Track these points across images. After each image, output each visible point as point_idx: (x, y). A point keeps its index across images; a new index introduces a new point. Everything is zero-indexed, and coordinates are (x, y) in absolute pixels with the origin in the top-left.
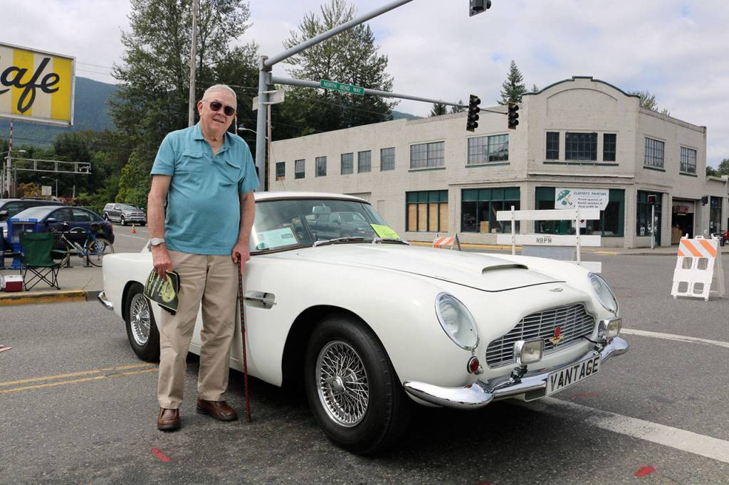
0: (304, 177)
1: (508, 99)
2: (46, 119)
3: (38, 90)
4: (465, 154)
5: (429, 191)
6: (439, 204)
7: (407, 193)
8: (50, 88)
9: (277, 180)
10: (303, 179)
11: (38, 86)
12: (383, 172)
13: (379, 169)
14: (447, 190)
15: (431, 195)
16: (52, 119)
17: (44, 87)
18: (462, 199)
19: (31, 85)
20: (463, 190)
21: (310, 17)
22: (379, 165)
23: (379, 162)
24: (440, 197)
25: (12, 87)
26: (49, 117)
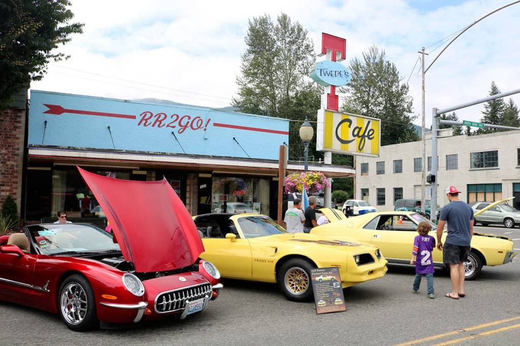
0: (384, 173)
1: (490, 110)
2: (369, 154)
3: (366, 138)
4: (515, 159)
5: (485, 184)
6: (494, 193)
7: (468, 185)
8: (371, 137)
9: (362, 175)
10: (383, 175)
11: (366, 136)
12: (449, 171)
13: (445, 169)
14: (501, 184)
15: (487, 187)
16: (371, 154)
17: (368, 136)
18: (513, 190)
19: (363, 136)
20: (514, 184)
21: (355, 60)
22: (445, 166)
23: (445, 164)
24: (496, 188)
25: (356, 138)
26: (370, 153)
